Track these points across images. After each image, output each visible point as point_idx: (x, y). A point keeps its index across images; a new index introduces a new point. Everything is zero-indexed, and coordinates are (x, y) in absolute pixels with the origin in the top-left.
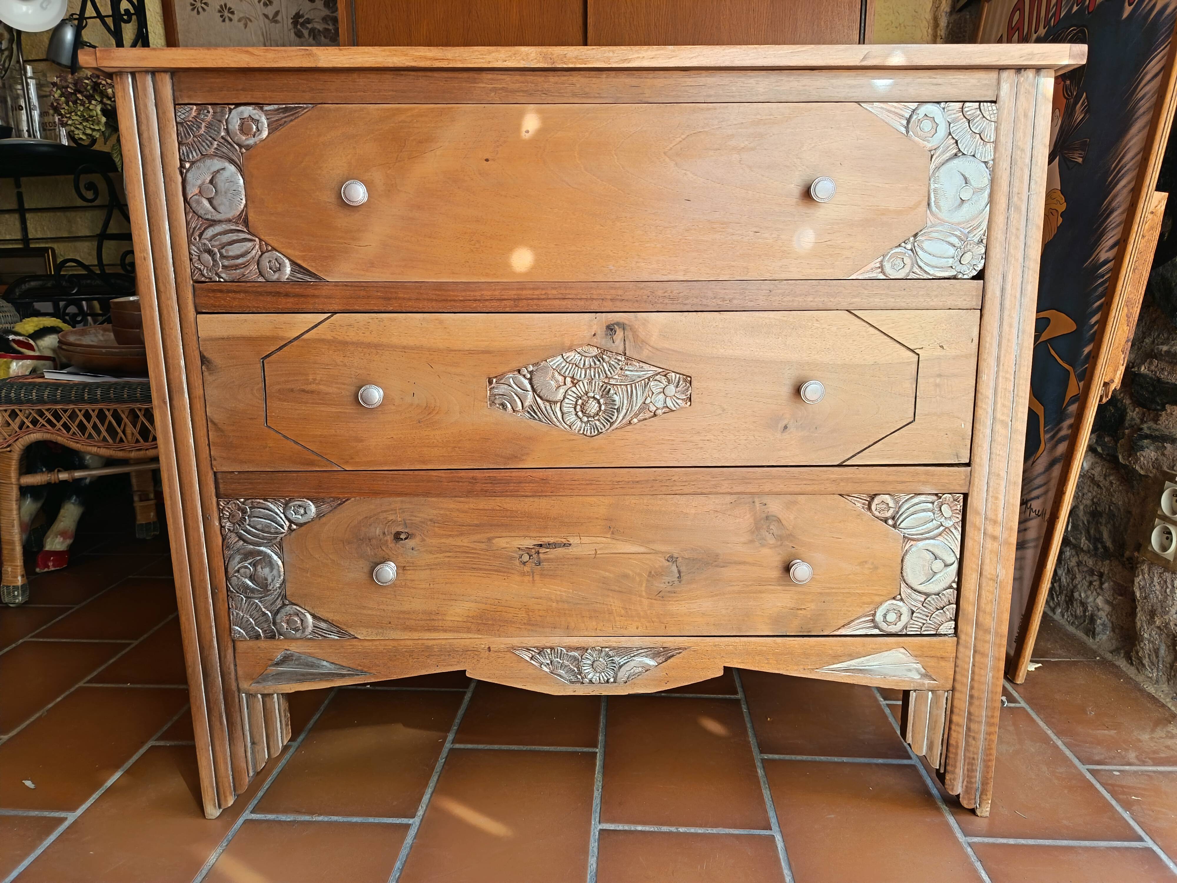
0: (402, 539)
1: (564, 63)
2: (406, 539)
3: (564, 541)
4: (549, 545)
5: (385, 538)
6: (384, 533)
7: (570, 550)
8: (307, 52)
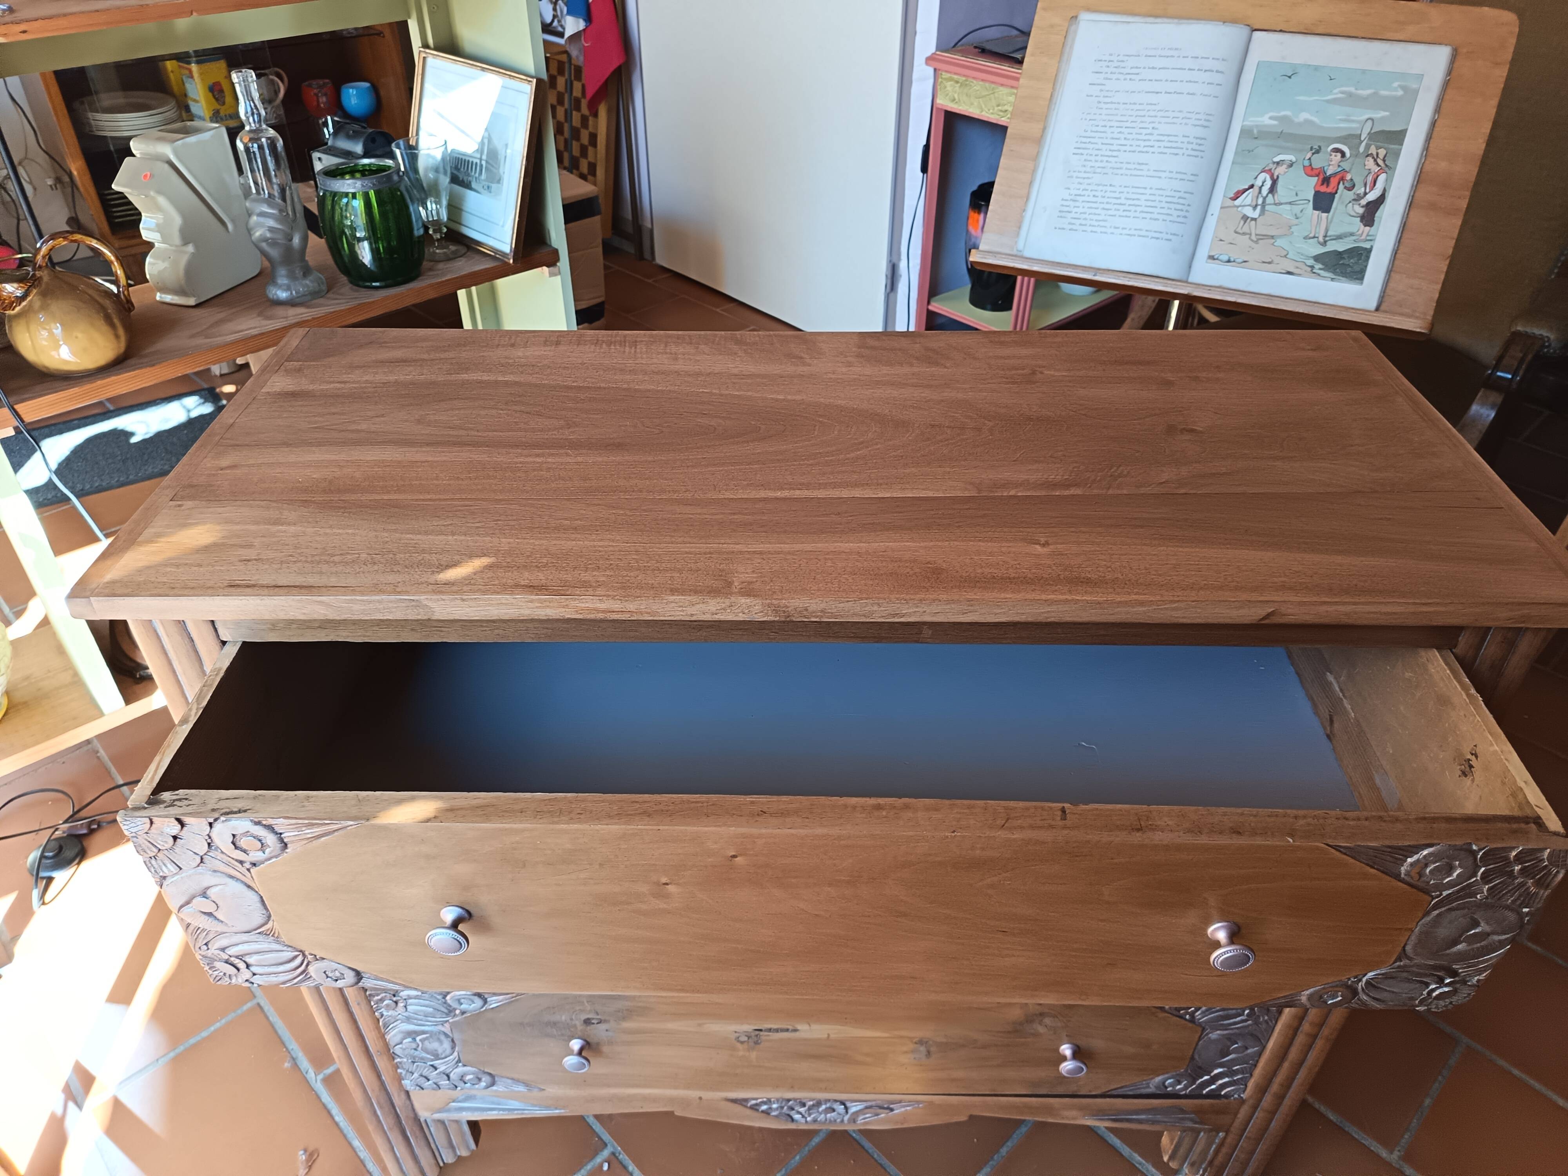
0: (593, 1024)
1: (805, 617)
2: (598, 1023)
3: (790, 1027)
4: (770, 1030)
5: (573, 1023)
6: (572, 1019)
7: (797, 1034)
8: (413, 603)
